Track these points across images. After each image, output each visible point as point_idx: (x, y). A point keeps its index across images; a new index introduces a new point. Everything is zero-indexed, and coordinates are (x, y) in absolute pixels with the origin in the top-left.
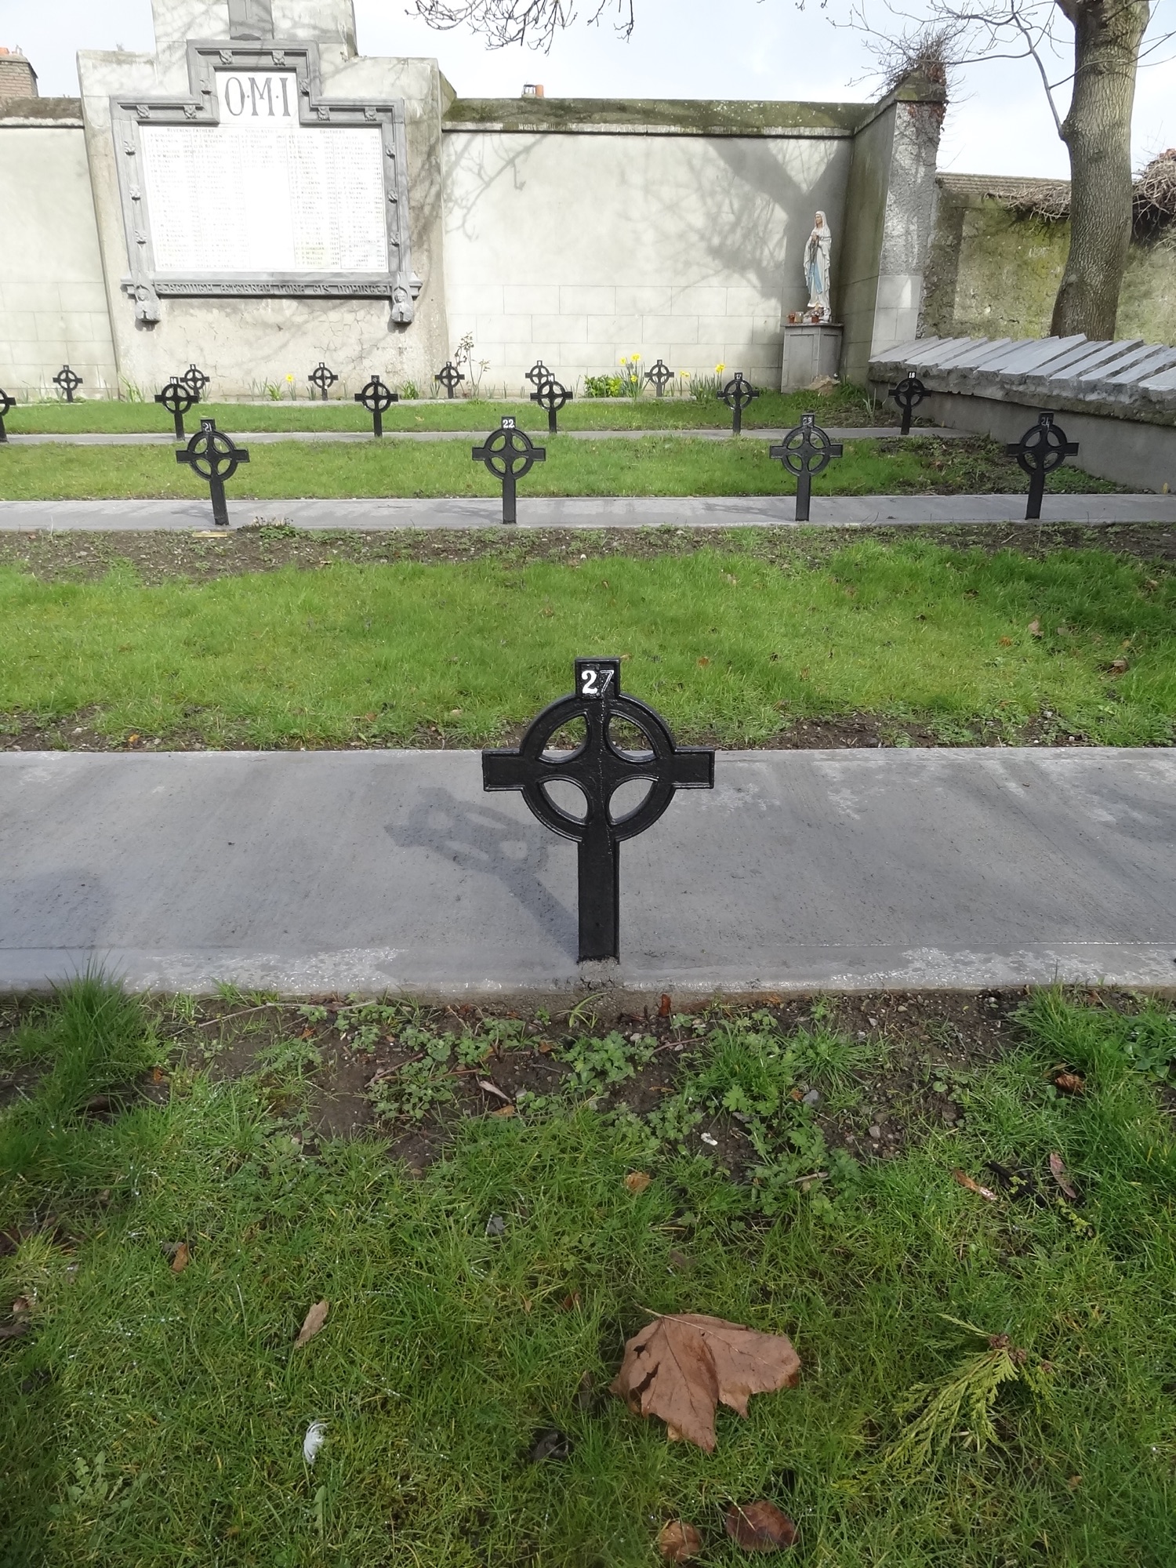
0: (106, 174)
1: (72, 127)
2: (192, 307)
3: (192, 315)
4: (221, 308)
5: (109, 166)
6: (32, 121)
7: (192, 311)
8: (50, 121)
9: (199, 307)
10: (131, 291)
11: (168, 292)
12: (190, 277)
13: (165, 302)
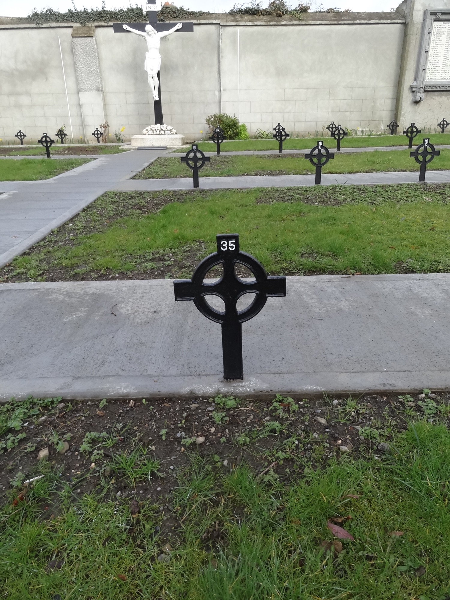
0: (414, 42)
1: (397, 23)
2: (435, 95)
3: (434, 99)
4: (446, 96)
5: (416, 39)
6: (382, 21)
7: (434, 97)
8: (389, 21)
9: (437, 96)
10: (414, 89)
11: (429, 90)
12: (440, 83)
13: (425, 93)
